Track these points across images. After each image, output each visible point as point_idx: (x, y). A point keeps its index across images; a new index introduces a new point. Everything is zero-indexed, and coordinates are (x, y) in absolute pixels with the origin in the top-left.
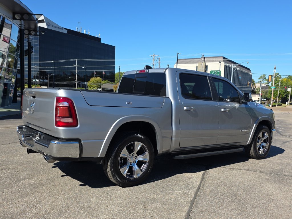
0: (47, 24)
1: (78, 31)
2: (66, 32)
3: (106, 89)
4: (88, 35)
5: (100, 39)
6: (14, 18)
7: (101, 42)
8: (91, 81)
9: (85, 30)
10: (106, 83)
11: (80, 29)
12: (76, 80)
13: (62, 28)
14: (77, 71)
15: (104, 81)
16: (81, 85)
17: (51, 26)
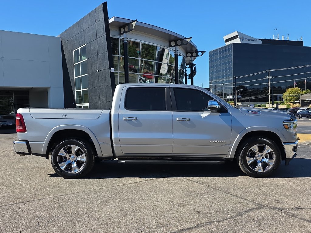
0: (241, 39)
1: (275, 39)
2: (260, 42)
3: (306, 100)
4: (288, 41)
5: (302, 42)
6: (170, 46)
7: (304, 46)
8: (287, 93)
9: (283, 36)
10: (306, 93)
11: (277, 36)
12: (268, 93)
13: (256, 40)
14: (269, 83)
15: (304, 92)
16: (279, 98)
17: (245, 39)
